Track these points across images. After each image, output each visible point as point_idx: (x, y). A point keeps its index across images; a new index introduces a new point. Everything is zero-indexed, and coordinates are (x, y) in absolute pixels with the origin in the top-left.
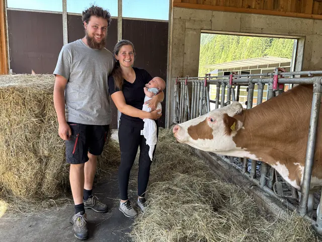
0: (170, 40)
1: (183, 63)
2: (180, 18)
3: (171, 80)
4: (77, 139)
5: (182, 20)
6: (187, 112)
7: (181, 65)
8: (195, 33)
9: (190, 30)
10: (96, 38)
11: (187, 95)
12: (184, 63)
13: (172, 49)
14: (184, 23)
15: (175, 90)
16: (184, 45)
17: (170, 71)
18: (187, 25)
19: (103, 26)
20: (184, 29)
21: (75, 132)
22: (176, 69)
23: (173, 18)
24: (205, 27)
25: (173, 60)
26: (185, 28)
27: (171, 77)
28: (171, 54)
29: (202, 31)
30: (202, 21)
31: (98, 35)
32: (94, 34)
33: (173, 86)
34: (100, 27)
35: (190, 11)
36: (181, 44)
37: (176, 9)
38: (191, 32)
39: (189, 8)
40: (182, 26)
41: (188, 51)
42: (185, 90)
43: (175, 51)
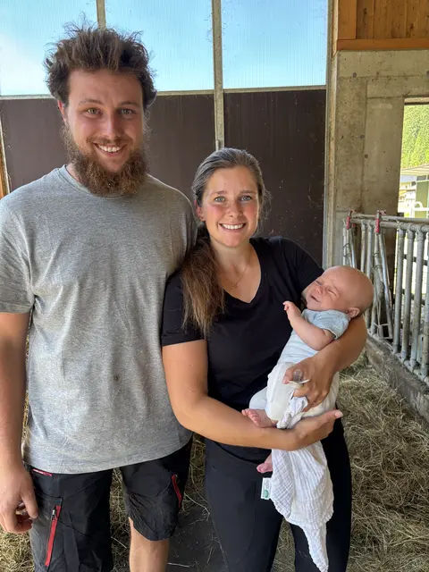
0: (330, 129)
1: (362, 180)
2: (355, 75)
3: (335, 217)
4: (54, 523)
5: (359, 81)
6: (383, 299)
7: (359, 182)
8: (390, 106)
9: (379, 100)
10: (103, 156)
11: (379, 257)
12: (365, 178)
13: (336, 150)
14: (364, 86)
15: (345, 241)
16: (362, 137)
17: (332, 198)
18: (372, 90)
19: (117, 101)
20: (364, 100)
21: (48, 502)
22: (345, 192)
23: (338, 79)
24: (415, 91)
25: (338, 172)
26: (367, 98)
27: (336, 211)
28: (332, 161)
29: (407, 100)
30: (406, 77)
31: (106, 142)
32: (92, 142)
33: (340, 232)
34: (108, 111)
35: (378, 56)
36: (356, 135)
37: (344, 54)
38: (380, 106)
39: (376, 49)
40: (358, 95)
41: (374, 149)
42: (373, 243)
43: (342, 152)
